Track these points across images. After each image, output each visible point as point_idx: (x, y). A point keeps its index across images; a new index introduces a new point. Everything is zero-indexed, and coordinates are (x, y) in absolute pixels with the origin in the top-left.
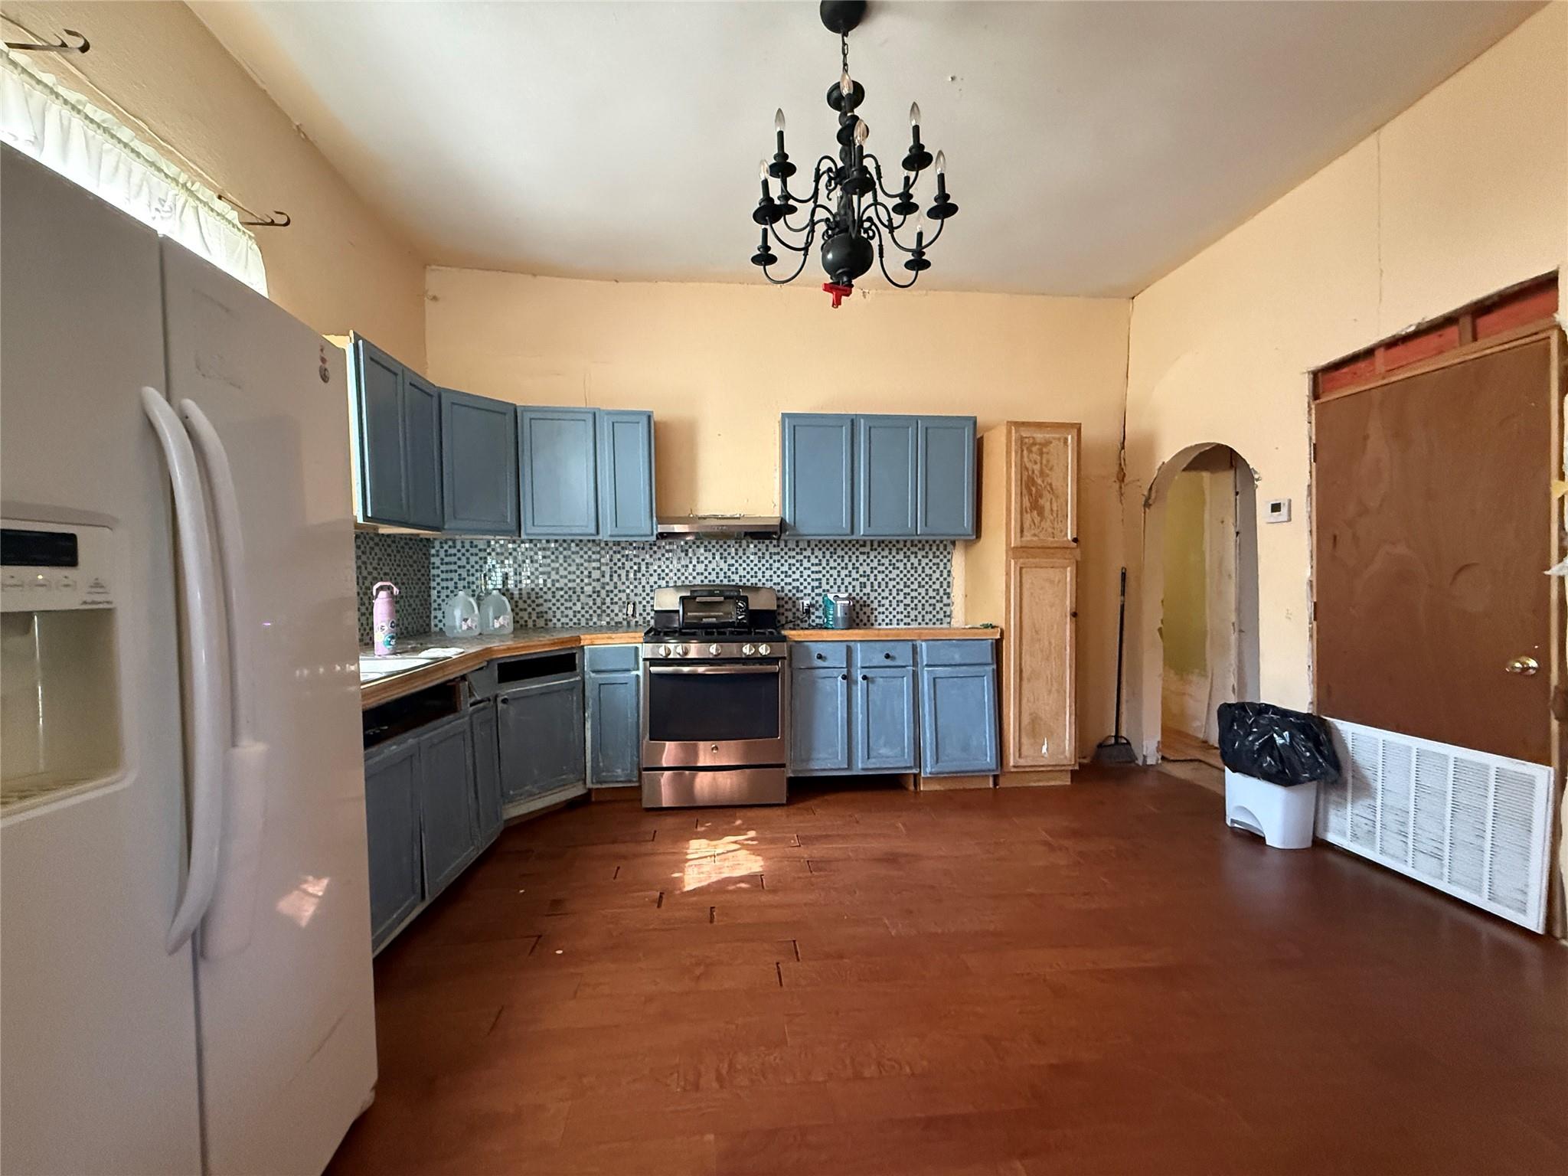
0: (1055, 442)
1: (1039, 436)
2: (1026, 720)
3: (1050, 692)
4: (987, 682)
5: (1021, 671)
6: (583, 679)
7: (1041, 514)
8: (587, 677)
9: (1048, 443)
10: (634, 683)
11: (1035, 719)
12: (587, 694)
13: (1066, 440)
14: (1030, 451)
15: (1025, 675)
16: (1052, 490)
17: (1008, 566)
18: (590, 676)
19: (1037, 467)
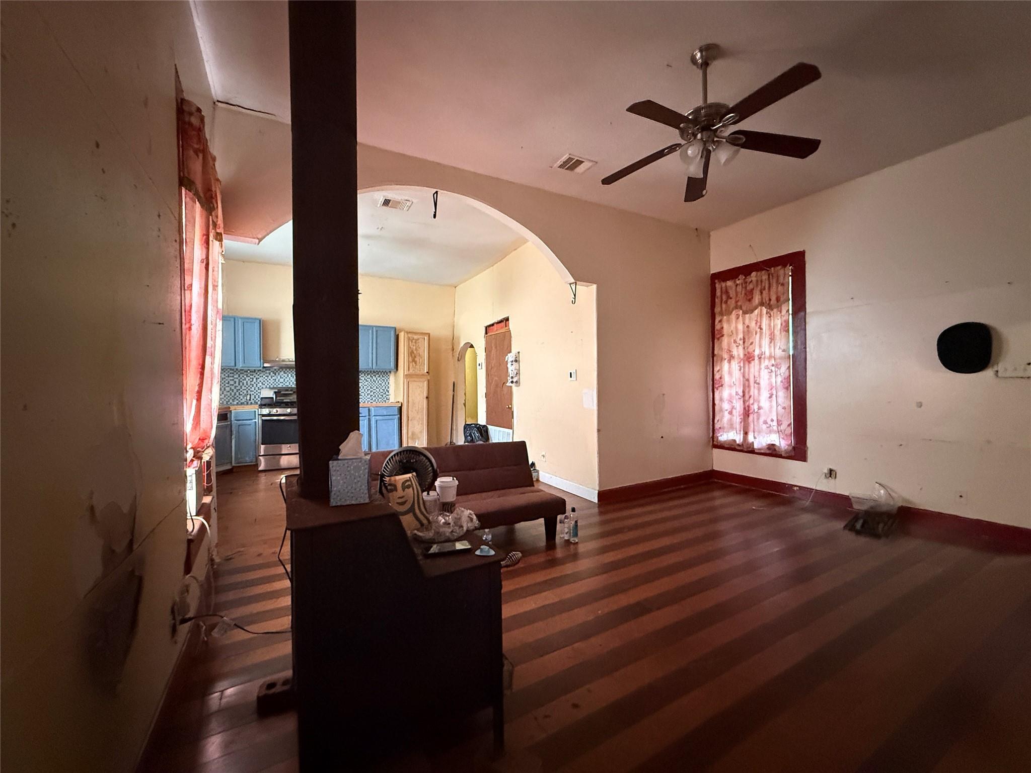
0: (421, 339)
1: (416, 337)
2: (410, 434)
3: (419, 424)
4: (396, 422)
5: (408, 417)
6: (231, 423)
7: (416, 363)
8: (233, 423)
9: (418, 339)
10: (254, 424)
11: (413, 434)
12: (233, 429)
13: (424, 339)
14: (412, 342)
15: (410, 419)
16: (419, 355)
17: (404, 380)
18: (234, 422)
19: (414, 348)
